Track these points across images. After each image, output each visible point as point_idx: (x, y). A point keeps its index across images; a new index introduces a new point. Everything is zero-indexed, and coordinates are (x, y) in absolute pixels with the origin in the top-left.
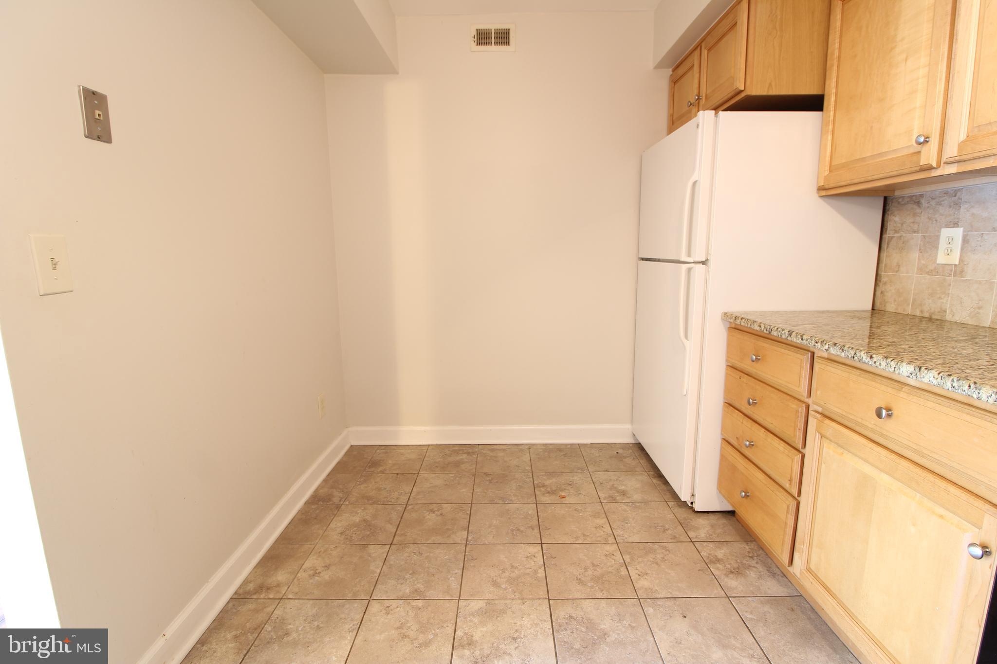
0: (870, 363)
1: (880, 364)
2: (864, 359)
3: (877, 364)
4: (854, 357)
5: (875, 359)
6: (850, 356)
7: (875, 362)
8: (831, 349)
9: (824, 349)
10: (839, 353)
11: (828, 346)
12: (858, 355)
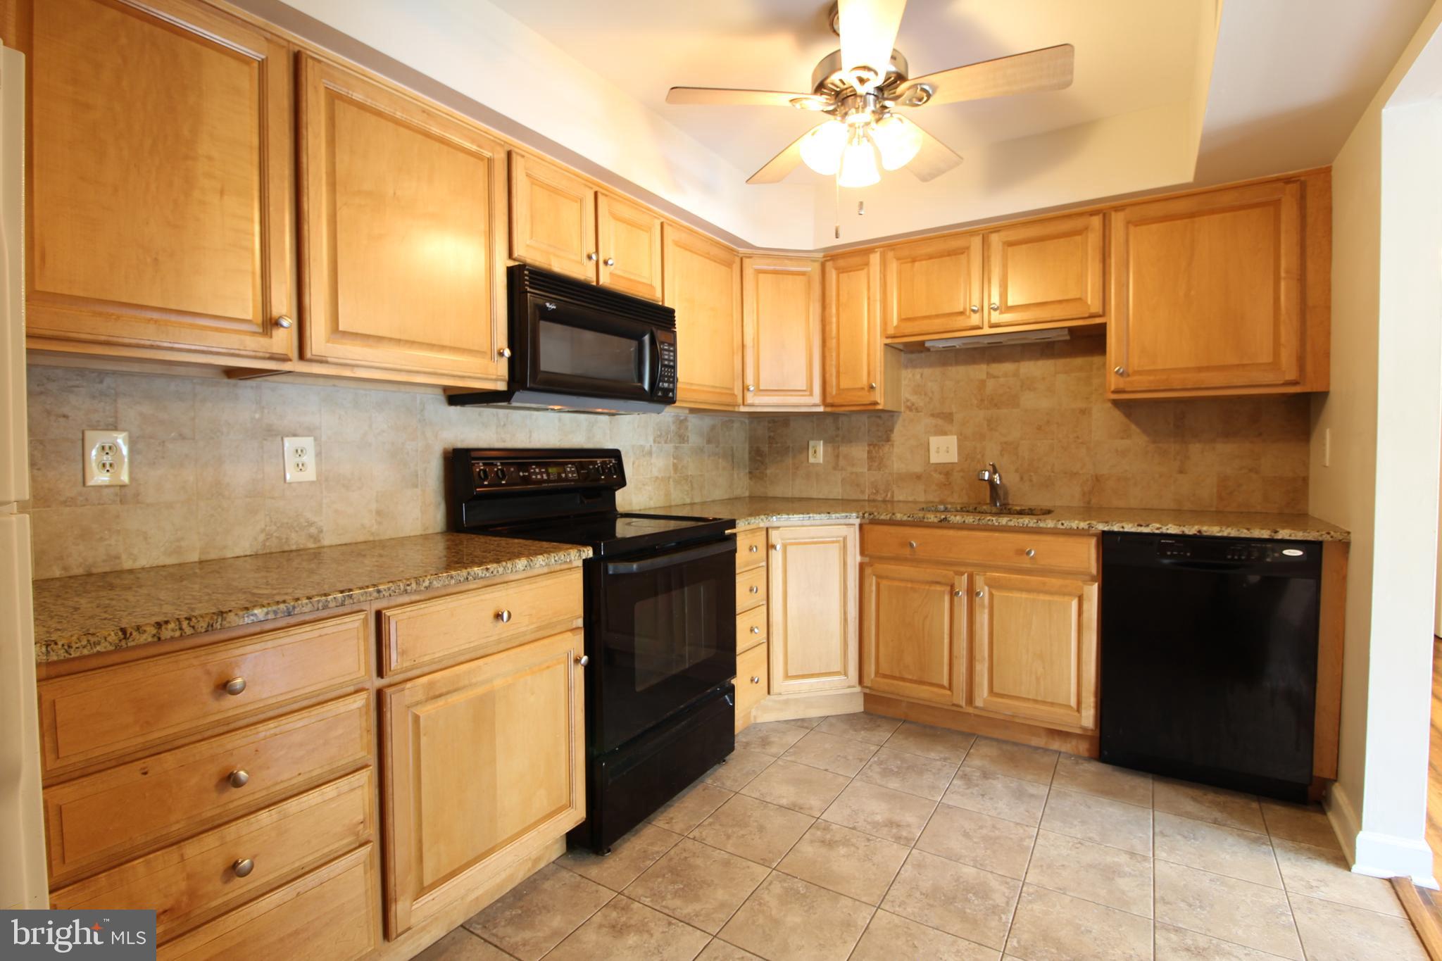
0: (488, 575)
1: (498, 572)
2: (480, 574)
3: (495, 572)
4: (467, 578)
5: (492, 569)
6: (462, 579)
7: (492, 572)
8: (435, 582)
9: (422, 588)
10: (447, 582)
11: (428, 582)
12: (472, 573)
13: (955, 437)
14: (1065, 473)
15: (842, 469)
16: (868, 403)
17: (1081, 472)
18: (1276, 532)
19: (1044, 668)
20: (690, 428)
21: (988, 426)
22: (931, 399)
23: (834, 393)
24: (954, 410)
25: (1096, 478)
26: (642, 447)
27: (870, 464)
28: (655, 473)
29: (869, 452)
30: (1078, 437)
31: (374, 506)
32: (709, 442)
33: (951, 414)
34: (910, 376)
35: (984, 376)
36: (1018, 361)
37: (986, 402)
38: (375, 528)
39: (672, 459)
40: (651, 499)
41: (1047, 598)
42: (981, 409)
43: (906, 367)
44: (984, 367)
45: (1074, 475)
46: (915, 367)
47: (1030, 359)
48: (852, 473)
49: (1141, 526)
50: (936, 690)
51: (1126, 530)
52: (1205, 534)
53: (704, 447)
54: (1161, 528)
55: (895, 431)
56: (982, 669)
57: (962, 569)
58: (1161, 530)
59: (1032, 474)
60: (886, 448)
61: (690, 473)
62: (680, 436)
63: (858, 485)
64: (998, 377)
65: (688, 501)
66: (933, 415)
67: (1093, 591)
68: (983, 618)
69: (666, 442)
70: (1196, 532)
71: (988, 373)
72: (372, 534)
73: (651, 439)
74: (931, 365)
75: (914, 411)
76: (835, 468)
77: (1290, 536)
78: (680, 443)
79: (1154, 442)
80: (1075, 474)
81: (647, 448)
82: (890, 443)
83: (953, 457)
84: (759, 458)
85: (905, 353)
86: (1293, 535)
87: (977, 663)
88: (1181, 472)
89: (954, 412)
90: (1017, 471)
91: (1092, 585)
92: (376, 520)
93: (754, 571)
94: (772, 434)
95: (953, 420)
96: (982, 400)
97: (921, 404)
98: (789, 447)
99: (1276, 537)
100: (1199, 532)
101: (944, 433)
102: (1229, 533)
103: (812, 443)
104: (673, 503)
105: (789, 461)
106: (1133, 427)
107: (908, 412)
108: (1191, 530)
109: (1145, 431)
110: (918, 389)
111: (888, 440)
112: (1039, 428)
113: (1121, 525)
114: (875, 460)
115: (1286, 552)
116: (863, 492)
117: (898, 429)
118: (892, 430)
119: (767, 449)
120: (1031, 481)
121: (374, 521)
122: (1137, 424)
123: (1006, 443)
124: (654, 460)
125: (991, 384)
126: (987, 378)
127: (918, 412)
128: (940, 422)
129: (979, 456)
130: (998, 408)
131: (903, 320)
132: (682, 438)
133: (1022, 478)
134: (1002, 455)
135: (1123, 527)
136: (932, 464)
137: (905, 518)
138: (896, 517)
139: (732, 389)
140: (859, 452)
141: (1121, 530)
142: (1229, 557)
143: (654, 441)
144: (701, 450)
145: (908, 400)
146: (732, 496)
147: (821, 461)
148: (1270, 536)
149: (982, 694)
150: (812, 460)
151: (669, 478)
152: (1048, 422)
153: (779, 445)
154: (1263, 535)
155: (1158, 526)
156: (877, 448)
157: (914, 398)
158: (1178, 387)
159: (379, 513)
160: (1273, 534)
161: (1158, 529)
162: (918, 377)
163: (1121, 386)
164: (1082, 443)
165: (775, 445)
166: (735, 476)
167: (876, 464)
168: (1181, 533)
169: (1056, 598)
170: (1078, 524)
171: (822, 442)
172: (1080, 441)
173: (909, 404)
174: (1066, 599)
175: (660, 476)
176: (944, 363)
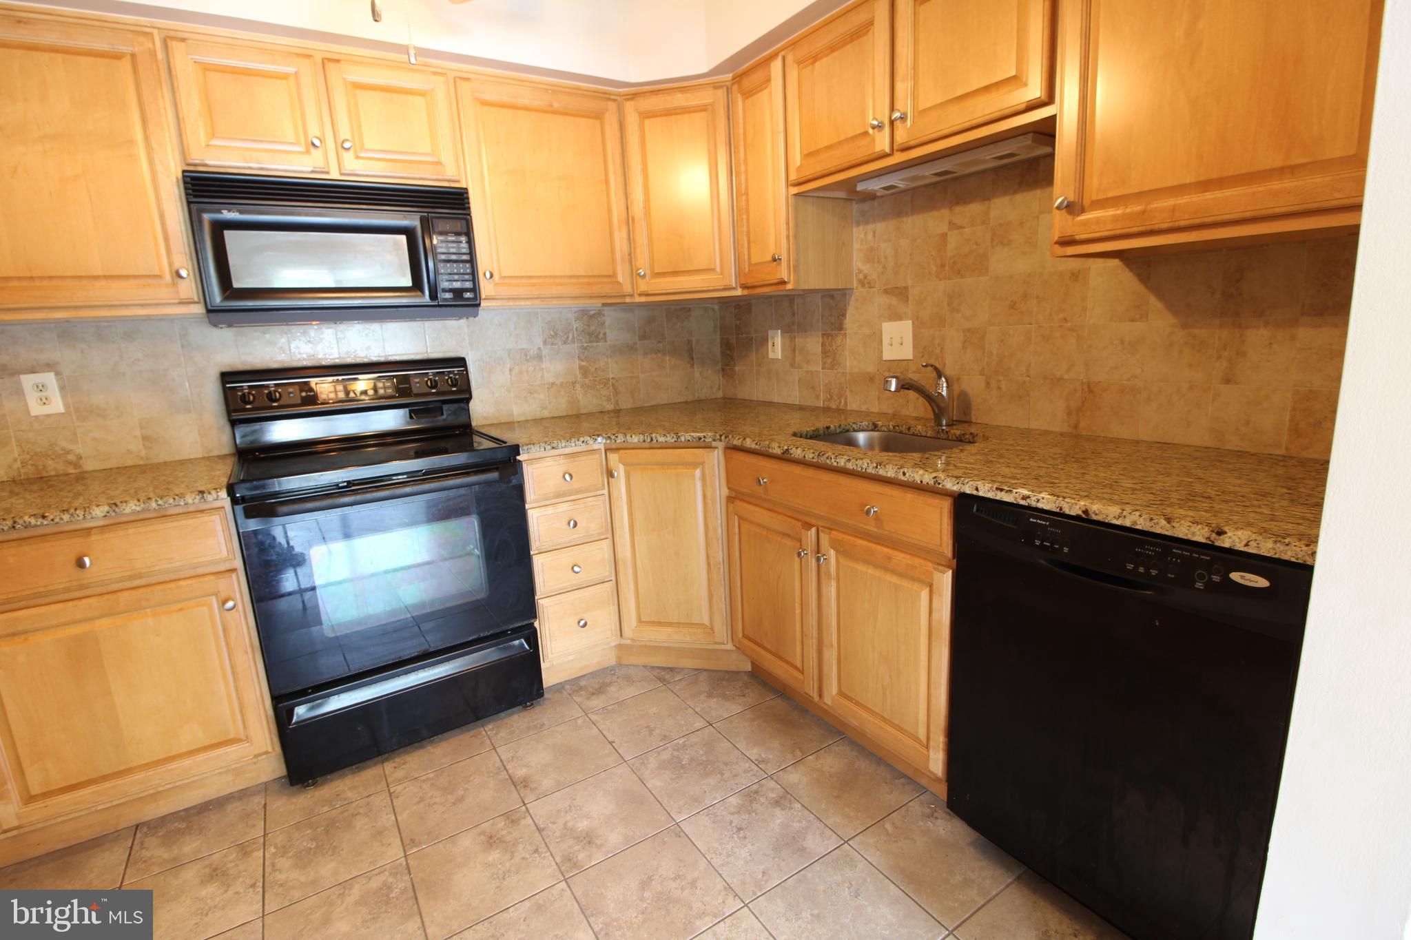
13: (910, 322)
14: (1045, 378)
15: (800, 367)
16: (775, 281)
17: (1066, 377)
18: (1220, 533)
19: (890, 676)
20: (607, 324)
21: (949, 305)
22: (884, 267)
23: (747, 270)
24: (910, 283)
25: (1089, 387)
26: (525, 352)
27: (824, 360)
28: (549, 378)
29: (823, 345)
30: (1065, 320)
31: (138, 433)
32: (644, 337)
33: (906, 288)
34: (862, 236)
35: (944, 228)
36: (988, 199)
37: (947, 268)
38: (143, 454)
39: (577, 361)
40: (544, 408)
41: (894, 579)
42: (940, 280)
43: (858, 224)
44: (945, 212)
45: (1057, 381)
46: (867, 222)
47: (1005, 193)
48: (807, 372)
49: (1002, 490)
50: (791, 670)
51: (981, 494)
52: (1095, 518)
53: (635, 344)
54: (1029, 497)
55: (848, 315)
56: (831, 656)
57: (813, 521)
58: (1028, 500)
59: (1001, 378)
60: (839, 340)
61: (611, 376)
62: (590, 334)
63: (813, 388)
64: (962, 227)
65: (610, 407)
66: (886, 291)
67: (945, 580)
68: (831, 590)
69: (565, 343)
70: (1080, 513)
71: (951, 223)
72: (142, 458)
73: (539, 341)
74: (884, 218)
75: (867, 285)
76: (792, 365)
77: (1246, 545)
78: (590, 342)
79: (1185, 326)
80: (1059, 380)
81: (533, 351)
82: (842, 332)
83: (906, 352)
84: (729, 352)
85: (857, 203)
86: (1253, 544)
87: (825, 648)
88: (1227, 381)
89: (910, 285)
90: (982, 373)
91: (944, 572)
92: (144, 445)
93: (580, 502)
94: (738, 322)
95: (907, 297)
96: (943, 266)
97: (874, 276)
98: (752, 338)
99: (1217, 544)
100: (1086, 512)
101: (898, 317)
102: (1135, 523)
103: (770, 333)
104: (582, 411)
105: (753, 356)
106: (1152, 299)
107: (861, 289)
108: (1073, 507)
109: (1171, 307)
110: (871, 256)
111: (841, 328)
112: (1013, 306)
113: (975, 484)
114: (830, 356)
115: (1235, 576)
116: (818, 397)
117: (851, 312)
118: (844, 315)
119: (735, 342)
120: (999, 388)
121: (141, 447)
122: (1159, 293)
123: (969, 330)
124: (546, 364)
125: (953, 240)
126: (949, 230)
127: (871, 288)
128: (894, 300)
129: (937, 351)
130: (962, 277)
131: (807, 156)
132: (594, 336)
133: (988, 384)
134: (965, 348)
135: (977, 489)
136: (885, 361)
137: (753, 446)
138: (746, 443)
139: (614, 275)
140: (813, 343)
141: (975, 493)
142: (1130, 567)
143: (545, 343)
144: (632, 348)
145: (860, 271)
146: (690, 398)
147: (780, 358)
148: (1208, 538)
149: (832, 689)
150: (771, 355)
151: (574, 383)
152: (1025, 296)
153: (744, 336)
154: (1194, 534)
155: (1025, 492)
156: (830, 338)
157: (866, 268)
158: (1165, 226)
159: (145, 438)
160: (1214, 535)
161: (1024, 498)
162: (870, 236)
163: (1068, 232)
164: (1070, 329)
165: (741, 336)
166: (697, 375)
167: (830, 361)
168: (1058, 510)
169: (904, 583)
170: (922, 475)
171: (779, 331)
172: (1069, 325)
173: (861, 276)
174: (916, 586)
175: (558, 382)
176: (899, 213)
